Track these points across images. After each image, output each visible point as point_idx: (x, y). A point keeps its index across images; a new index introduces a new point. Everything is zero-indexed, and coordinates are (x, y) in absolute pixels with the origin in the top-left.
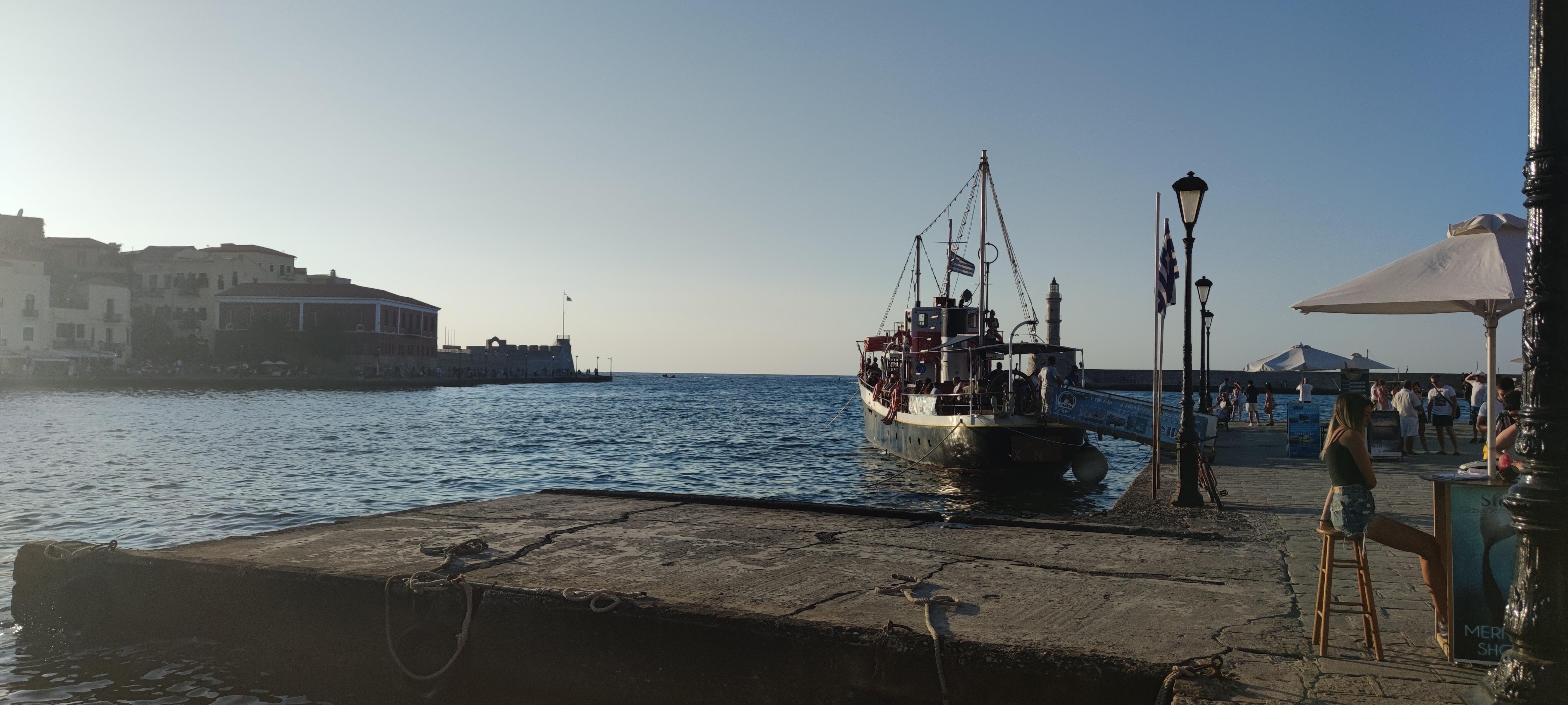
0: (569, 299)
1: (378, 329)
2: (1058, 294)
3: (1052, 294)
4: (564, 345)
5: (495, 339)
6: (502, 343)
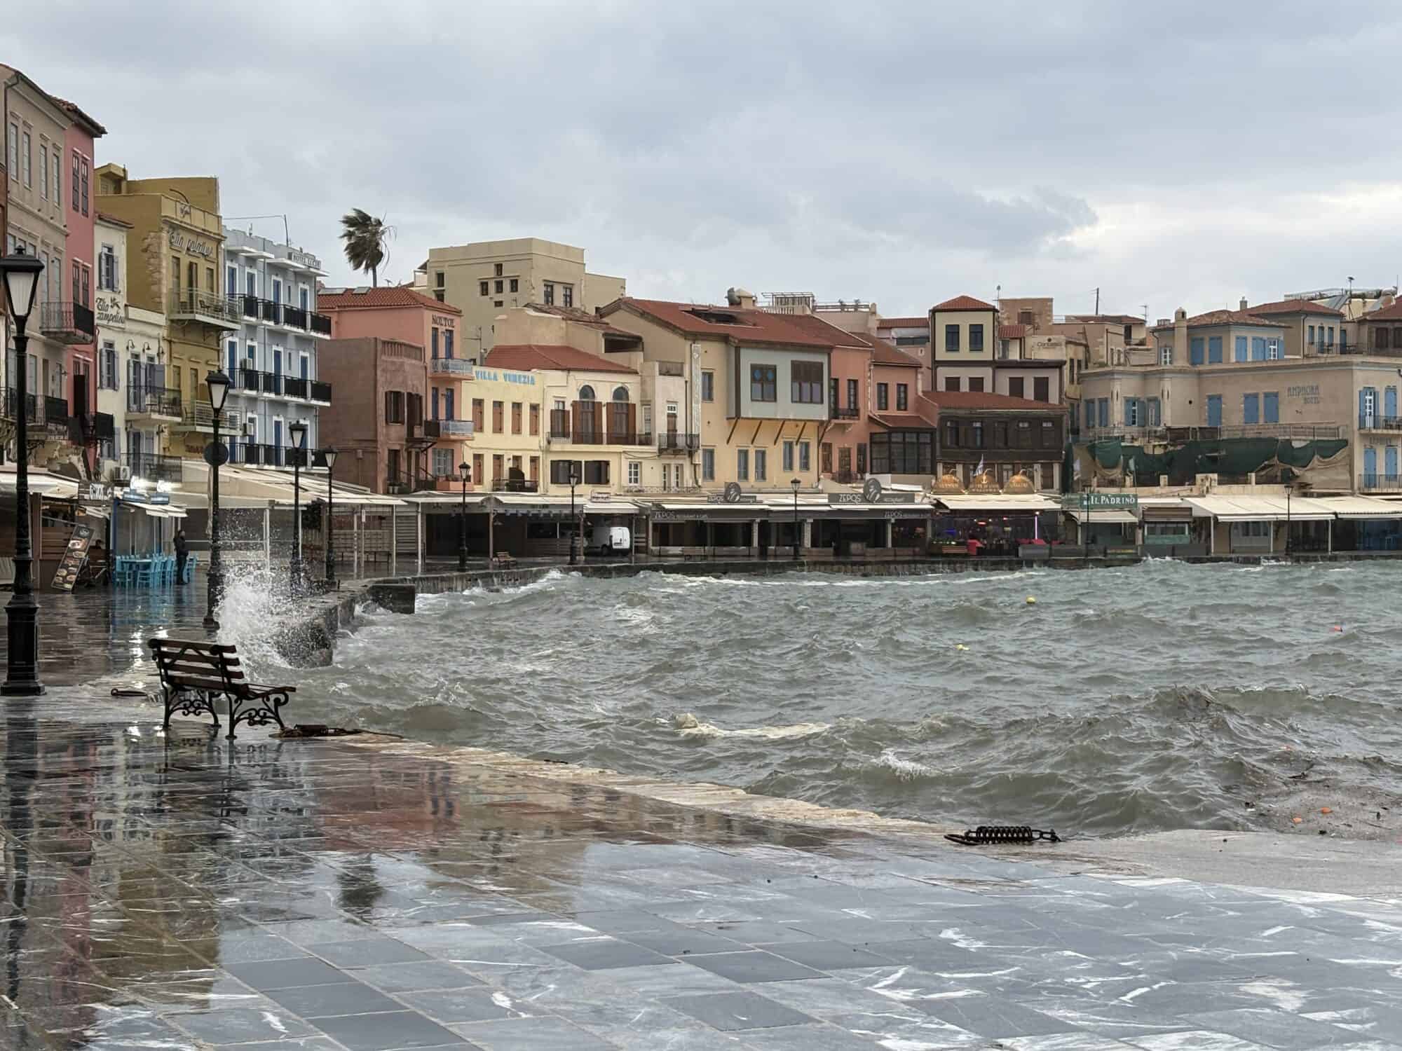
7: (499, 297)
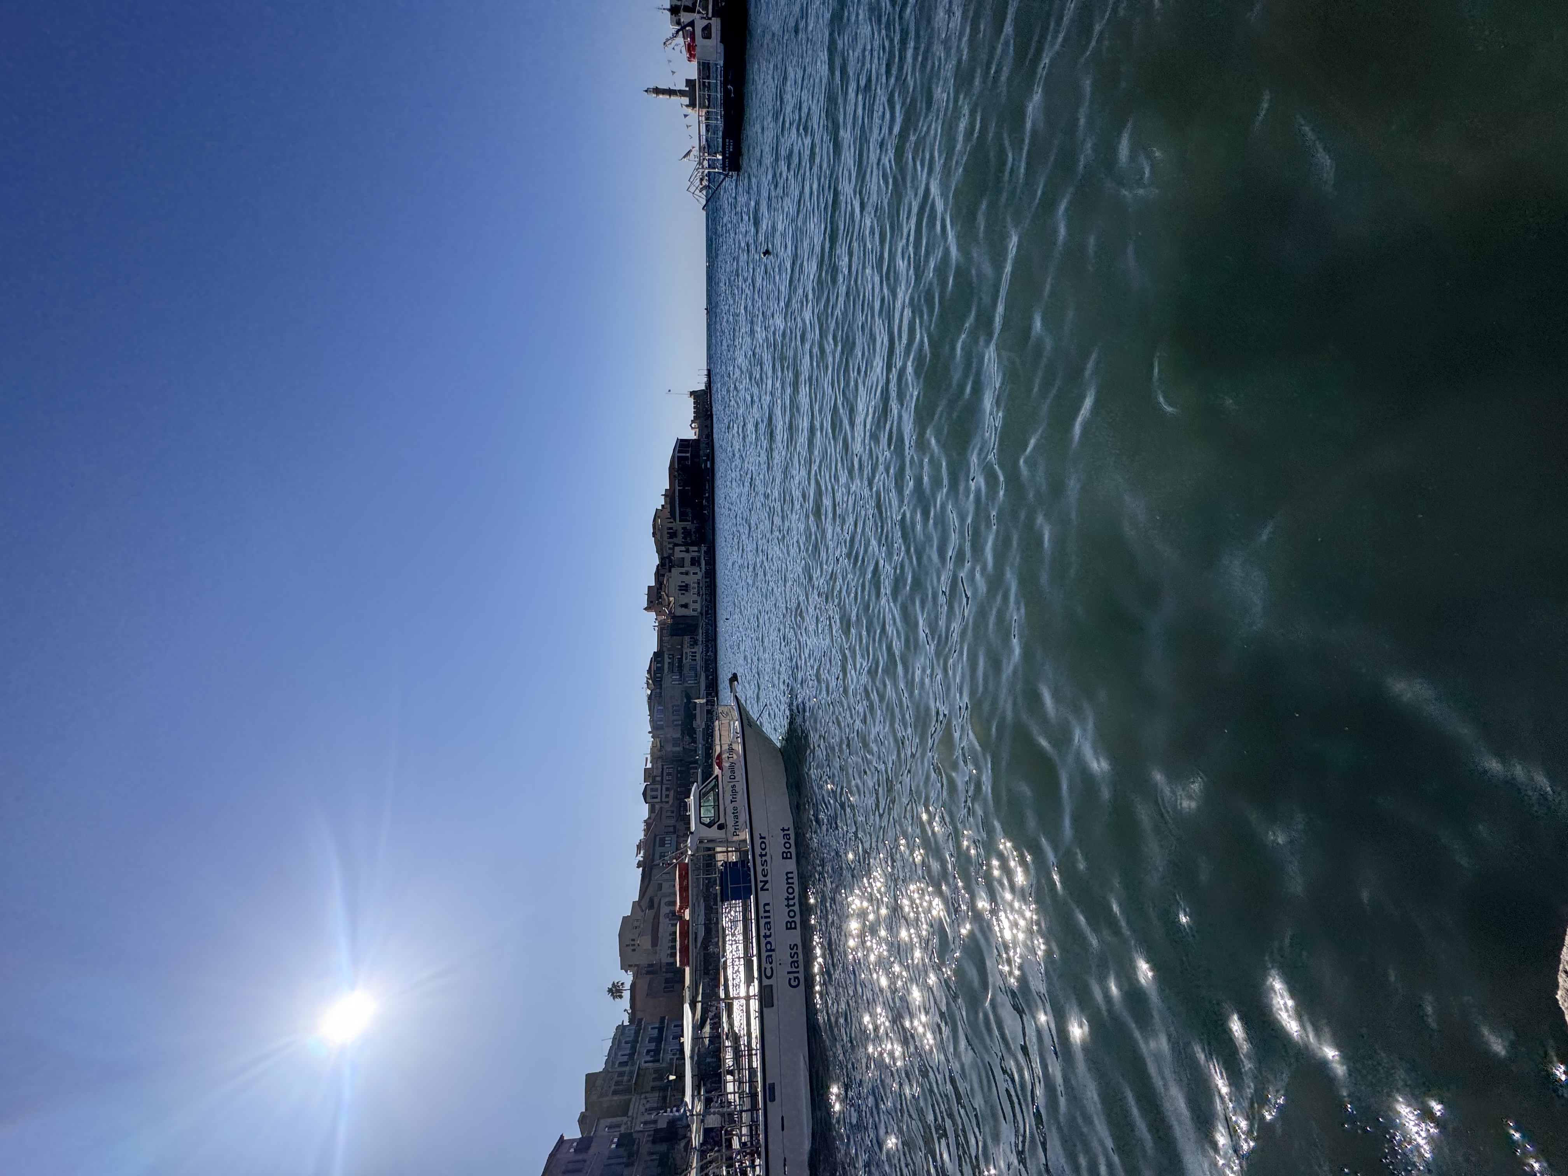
0: (670, 391)
1: (688, 455)
2: (653, 89)
3: (653, 92)
4: (692, 393)
5: (691, 425)
6: (693, 422)
7: (637, 945)
